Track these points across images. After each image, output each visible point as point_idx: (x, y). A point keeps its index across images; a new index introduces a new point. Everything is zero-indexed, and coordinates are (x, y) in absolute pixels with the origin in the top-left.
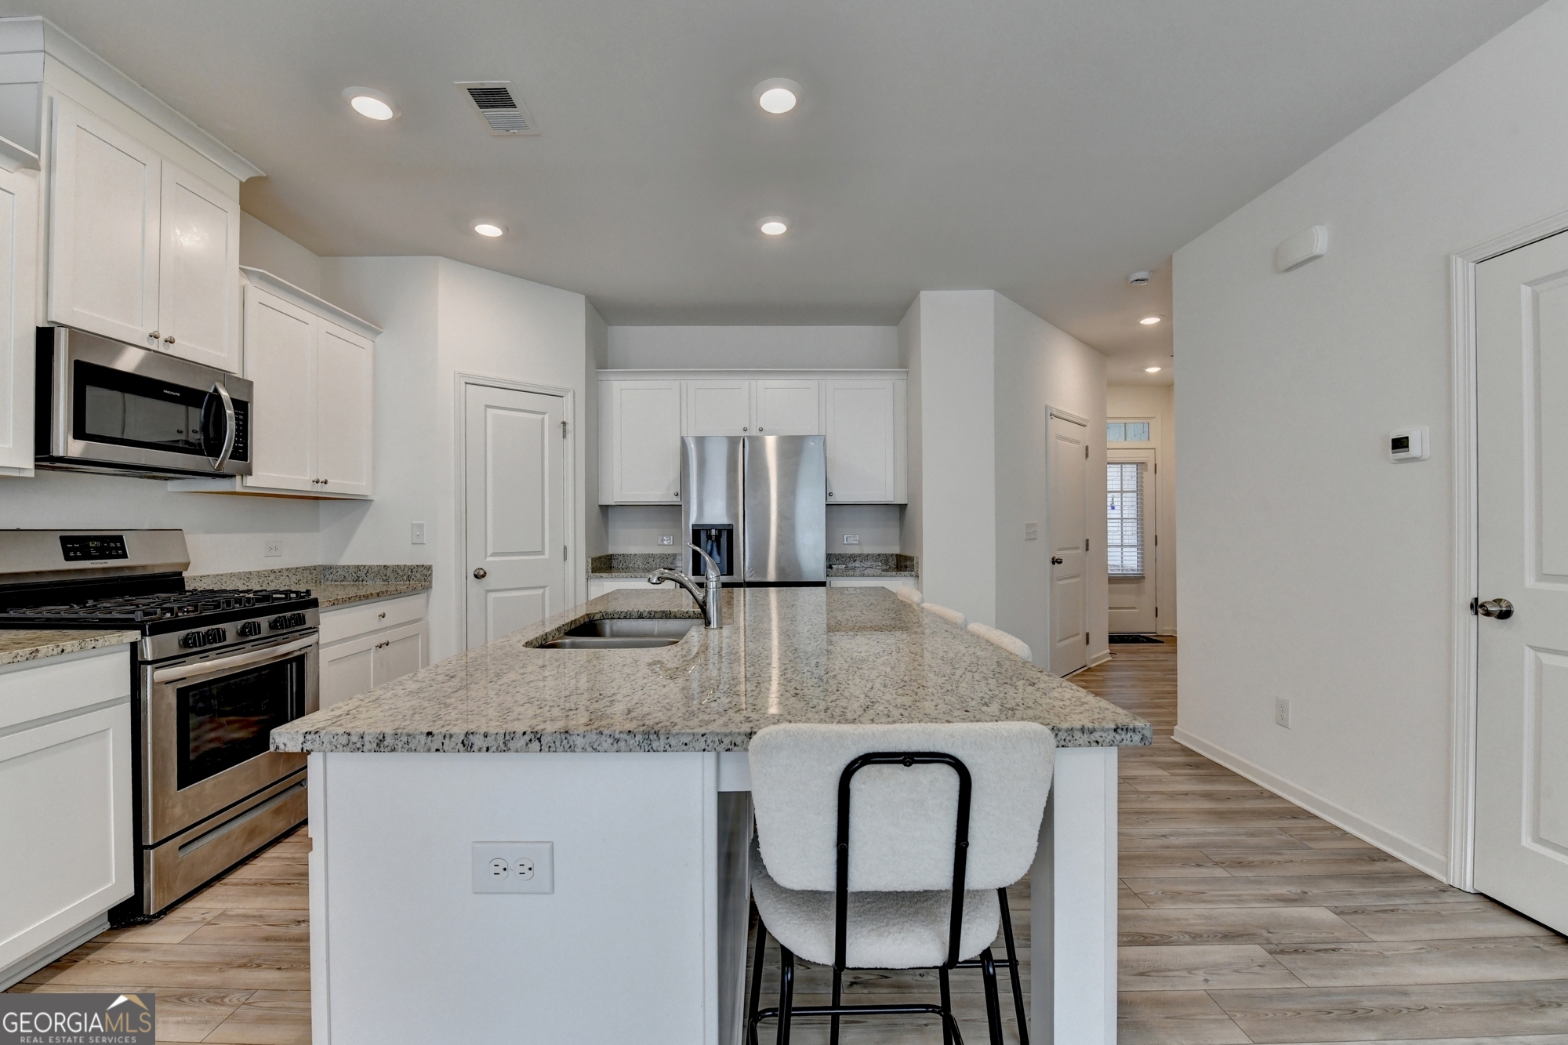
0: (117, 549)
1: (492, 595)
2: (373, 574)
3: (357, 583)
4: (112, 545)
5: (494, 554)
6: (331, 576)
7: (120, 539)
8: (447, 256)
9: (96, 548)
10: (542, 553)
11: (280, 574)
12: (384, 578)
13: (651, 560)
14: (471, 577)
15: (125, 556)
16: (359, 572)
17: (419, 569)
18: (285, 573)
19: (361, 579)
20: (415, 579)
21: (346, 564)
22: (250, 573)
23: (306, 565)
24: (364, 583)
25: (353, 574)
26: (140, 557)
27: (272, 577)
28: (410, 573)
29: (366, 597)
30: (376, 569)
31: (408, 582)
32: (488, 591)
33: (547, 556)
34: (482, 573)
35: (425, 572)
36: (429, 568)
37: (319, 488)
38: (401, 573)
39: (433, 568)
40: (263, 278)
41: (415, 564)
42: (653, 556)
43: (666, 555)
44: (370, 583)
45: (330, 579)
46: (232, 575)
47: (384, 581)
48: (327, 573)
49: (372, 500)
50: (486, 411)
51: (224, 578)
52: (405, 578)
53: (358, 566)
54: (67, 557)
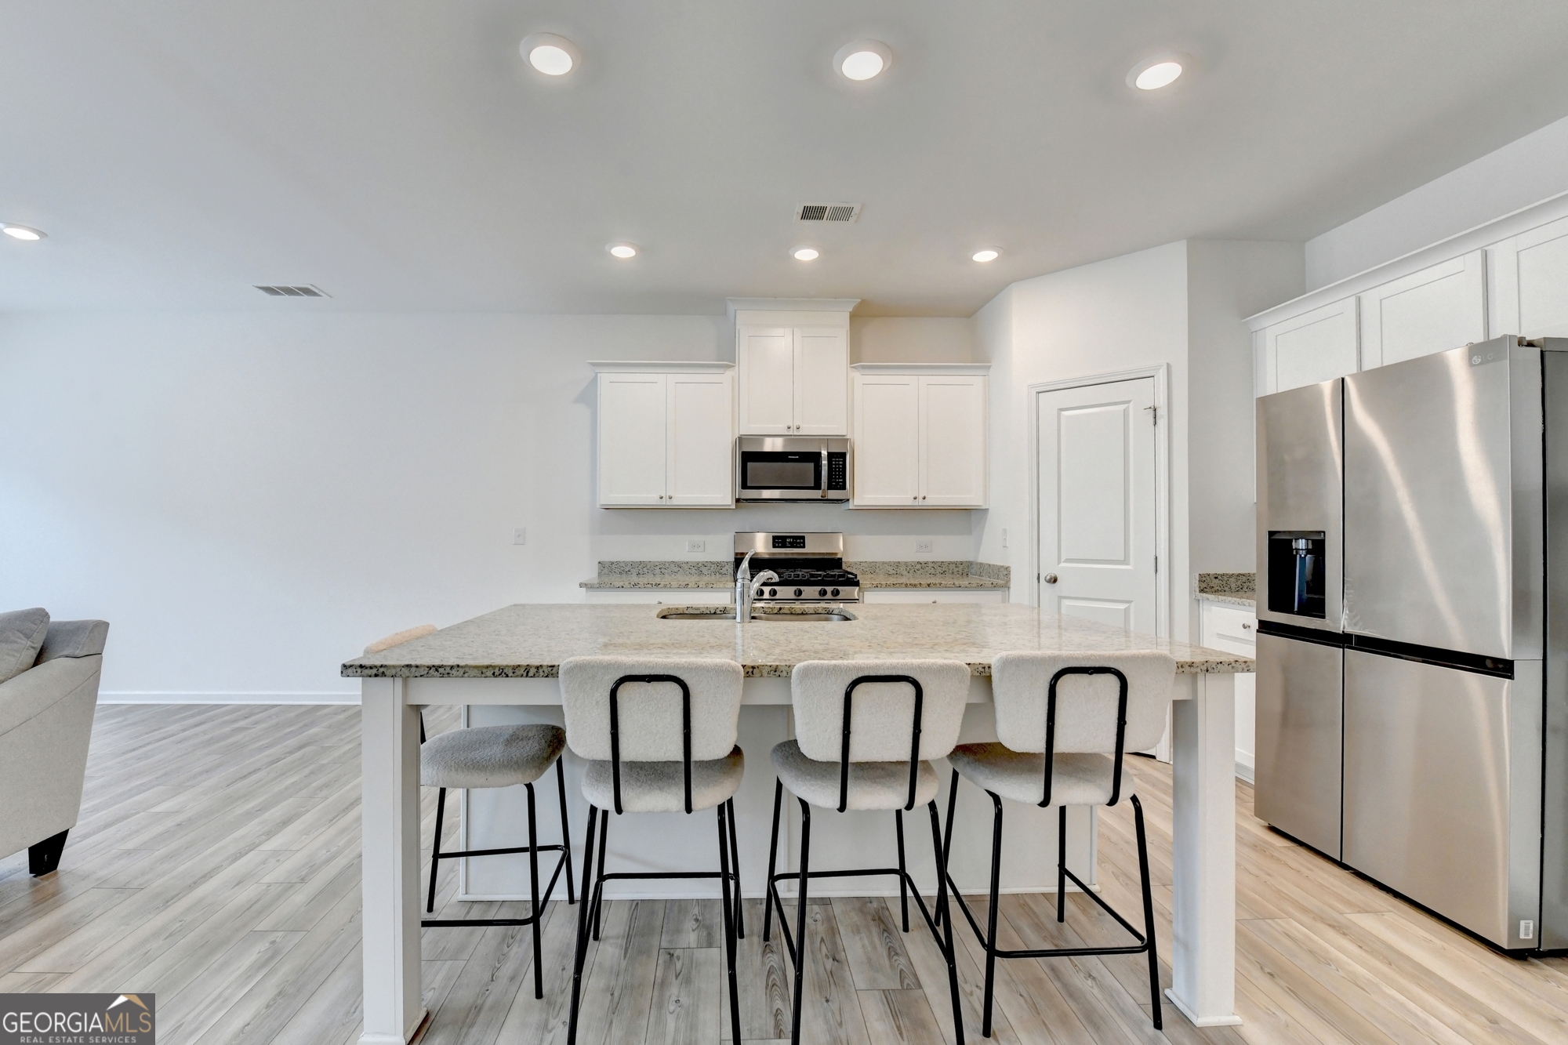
0: (800, 543)
1: (1064, 602)
4: (798, 541)
5: (1067, 561)
7: (803, 538)
8: (1020, 280)
9: (790, 543)
10: (1125, 562)
14: (1043, 581)
15: (804, 547)
17: (1003, 569)
22: (899, 562)
23: (953, 560)
26: (813, 548)
27: (918, 566)
28: (1000, 572)
29: (915, 586)
31: (1000, 579)
32: (1061, 597)
33: (1130, 566)
35: (1006, 572)
36: (1008, 569)
37: (920, 502)
39: (1011, 569)
40: (864, 367)
46: (884, 563)
49: (987, 510)
51: (878, 565)
54: (774, 546)
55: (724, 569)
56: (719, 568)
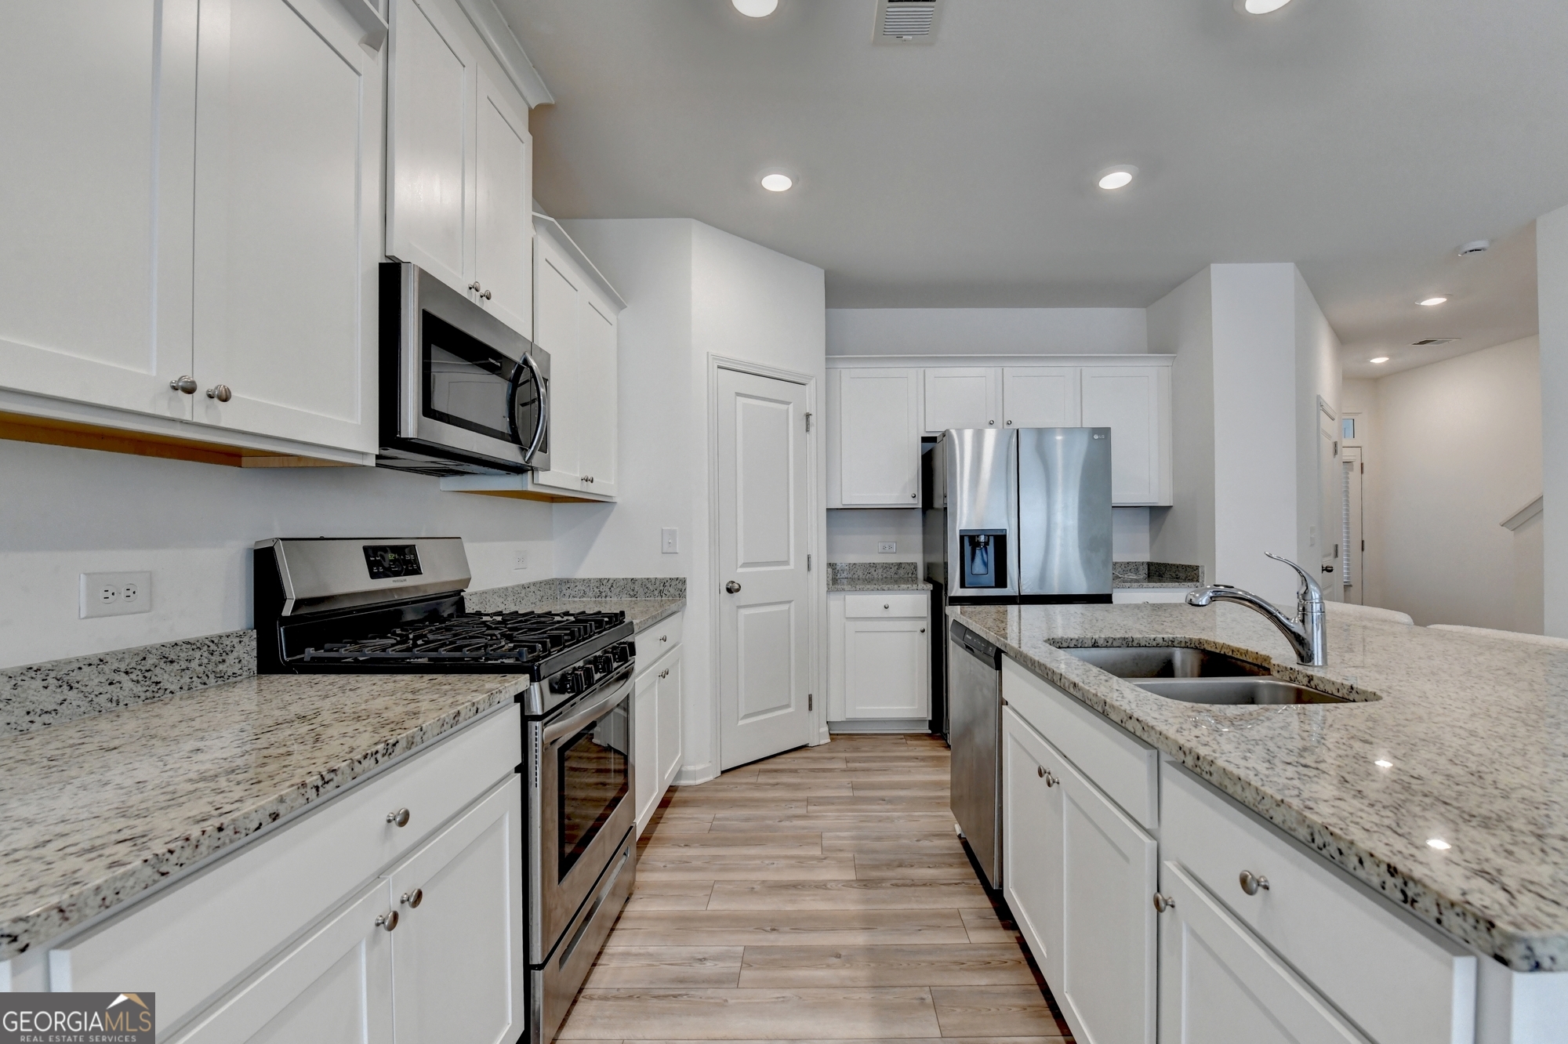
0: (412, 563)
1: (744, 612)
2: (618, 590)
3: (600, 598)
4: (408, 558)
5: (745, 565)
6: (569, 591)
7: (412, 548)
8: (696, 219)
9: (394, 561)
10: (786, 563)
11: (528, 589)
12: (632, 593)
13: (872, 570)
14: (724, 590)
15: (417, 572)
16: (602, 587)
17: (674, 583)
18: (532, 588)
19: (604, 594)
20: (668, 594)
21: (583, 577)
24: (608, 599)
25: (595, 589)
26: (431, 574)
27: (523, 594)
28: (662, 588)
30: (622, 583)
31: (659, 598)
32: (739, 607)
33: (792, 566)
34: (737, 587)
35: (680, 586)
36: (684, 581)
37: (586, 488)
38: (651, 588)
39: (687, 582)
41: (668, 576)
42: (874, 565)
43: (889, 564)
44: (615, 599)
45: (567, 595)
46: (494, 593)
47: (631, 597)
48: (564, 589)
49: (616, 503)
50: (736, 398)
51: (488, 597)
52: (656, 593)
53: (600, 580)
54: (373, 576)
55: (231, 659)
56: (216, 658)
